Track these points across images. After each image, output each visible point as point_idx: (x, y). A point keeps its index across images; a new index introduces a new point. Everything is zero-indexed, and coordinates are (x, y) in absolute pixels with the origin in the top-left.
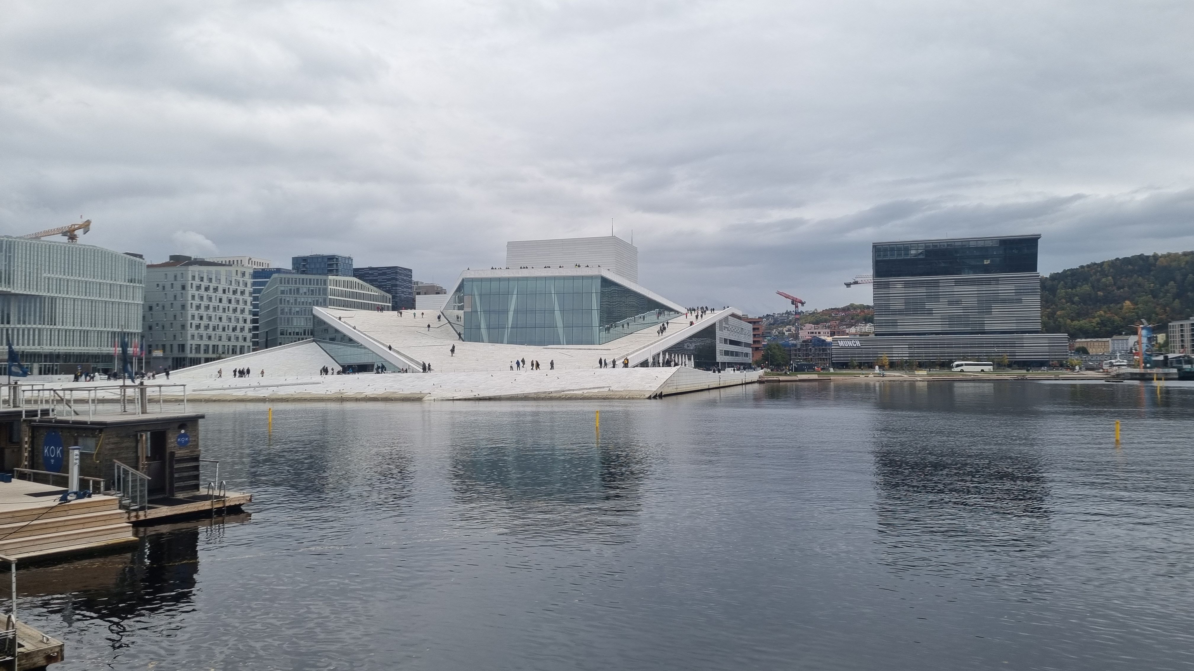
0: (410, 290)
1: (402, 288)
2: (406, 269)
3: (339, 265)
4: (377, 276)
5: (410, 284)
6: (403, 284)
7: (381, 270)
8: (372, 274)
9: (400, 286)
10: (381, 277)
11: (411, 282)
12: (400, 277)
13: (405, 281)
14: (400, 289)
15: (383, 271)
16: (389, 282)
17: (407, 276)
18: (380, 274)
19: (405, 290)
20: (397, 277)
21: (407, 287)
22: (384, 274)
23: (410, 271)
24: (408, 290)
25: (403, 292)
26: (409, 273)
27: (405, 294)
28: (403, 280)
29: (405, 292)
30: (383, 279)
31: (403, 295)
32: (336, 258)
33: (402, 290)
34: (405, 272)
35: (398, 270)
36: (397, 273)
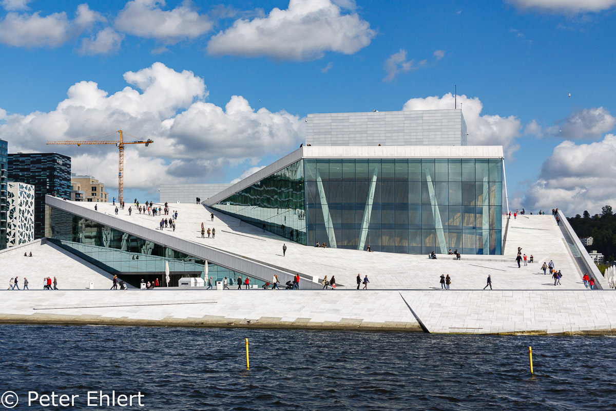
0: (68, 183)
1: (61, 180)
2: (64, 157)
4: (29, 165)
5: (69, 176)
6: (61, 175)
7: (35, 157)
8: (23, 162)
10: (34, 165)
11: (70, 173)
12: (57, 166)
13: (63, 171)
14: (58, 180)
16: (45, 173)
17: (65, 165)
18: (33, 162)
19: (63, 182)
21: (65, 179)
22: (39, 162)
23: (69, 159)
24: (66, 182)
25: (61, 185)
26: (68, 162)
27: (63, 188)
28: (61, 169)
29: (63, 185)
34: (63, 160)
35: (56, 158)
36: (55, 161)
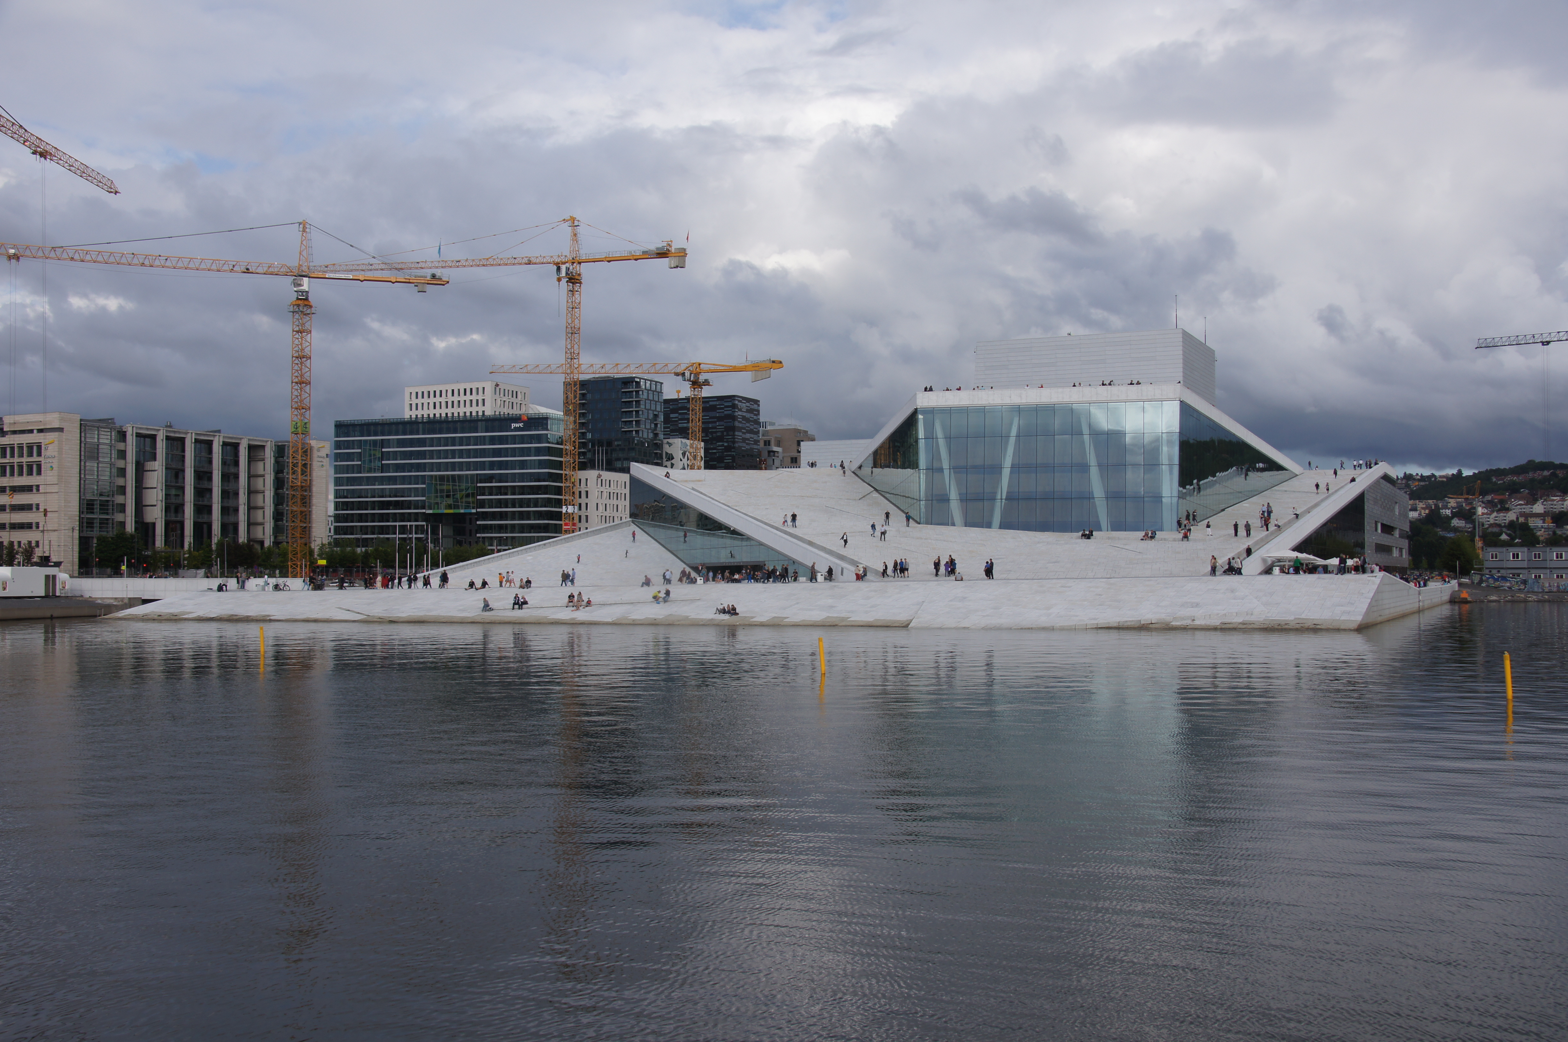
0: (755, 437)
1: (744, 433)
2: (748, 400)
3: (641, 393)
5: (756, 426)
6: (744, 426)
9: (740, 429)
10: (707, 414)
11: (757, 422)
12: (740, 413)
13: (748, 420)
14: (740, 434)
15: (711, 403)
16: (722, 423)
17: (750, 411)
19: (748, 436)
20: (736, 414)
21: (751, 431)
22: (713, 408)
23: (759, 401)
24: (752, 435)
25: (744, 440)
26: (755, 406)
27: (748, 444)
28: (744, 418)
29: (748, 439)
30: (711, 418)
31: (744, 445)
32: (637, 382)
33: (744, 436)
34: (748, 404)
35: (737, 402)
36: (734, 406)
